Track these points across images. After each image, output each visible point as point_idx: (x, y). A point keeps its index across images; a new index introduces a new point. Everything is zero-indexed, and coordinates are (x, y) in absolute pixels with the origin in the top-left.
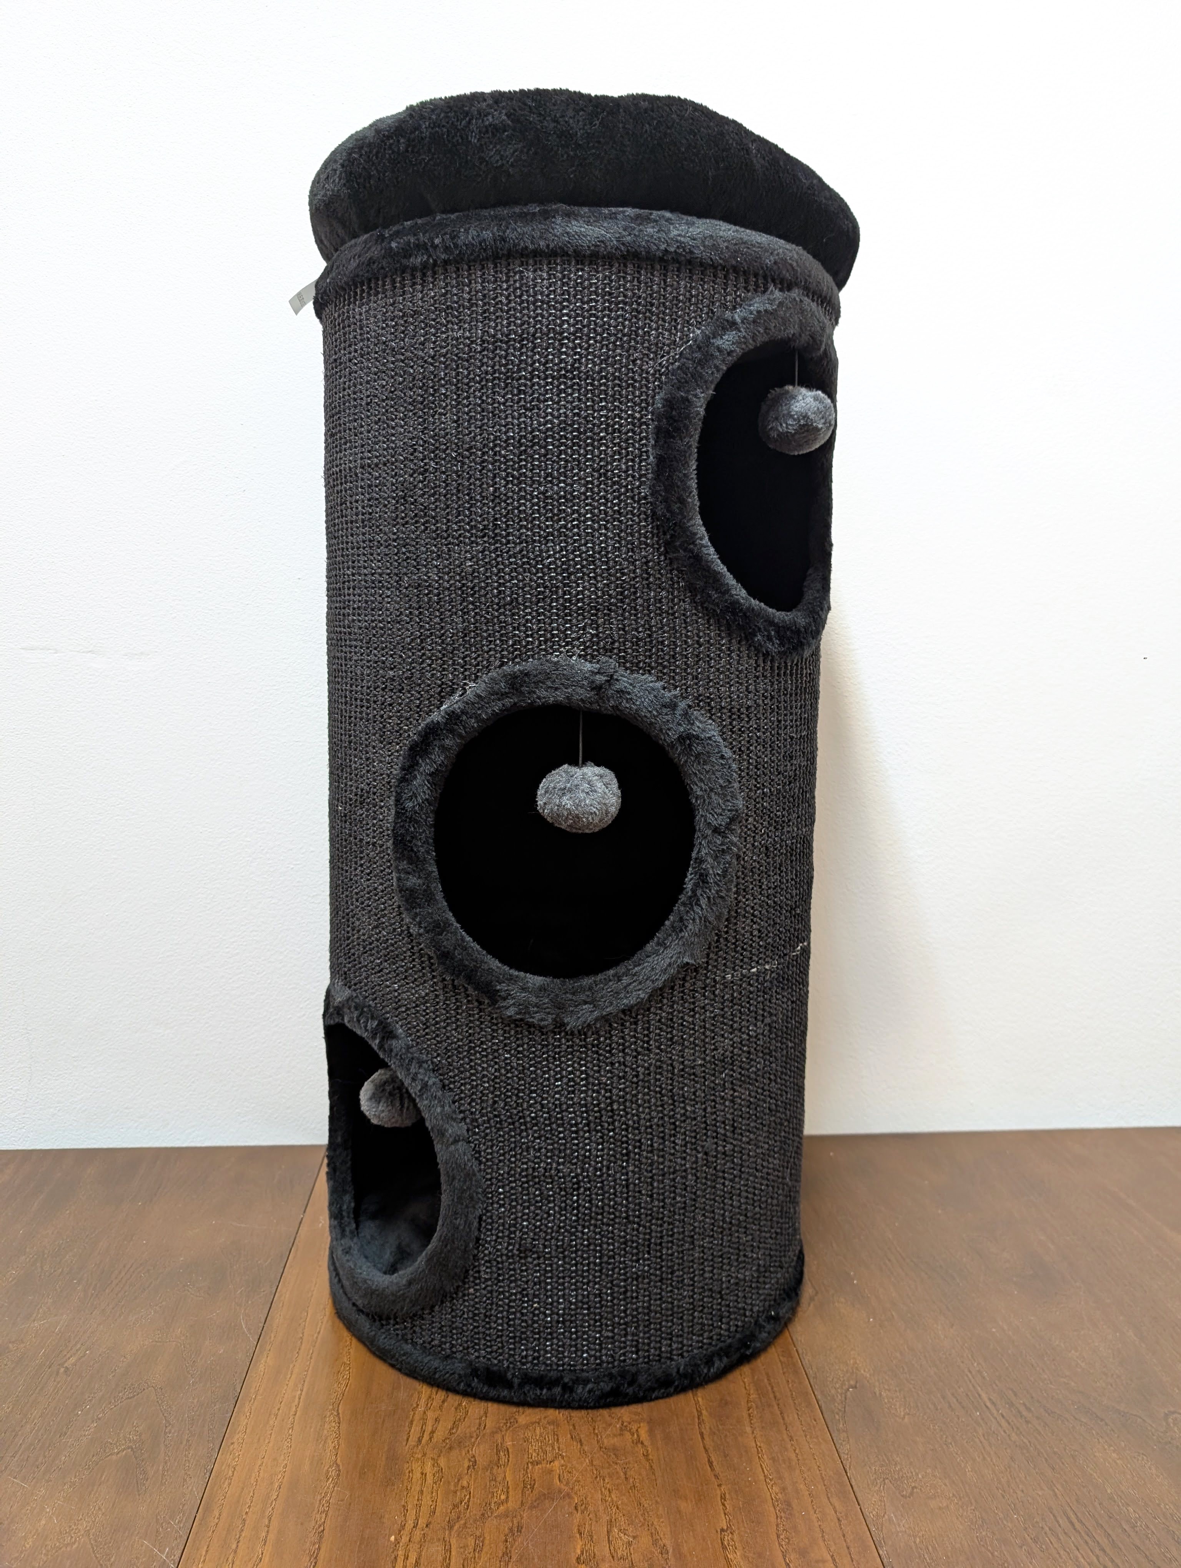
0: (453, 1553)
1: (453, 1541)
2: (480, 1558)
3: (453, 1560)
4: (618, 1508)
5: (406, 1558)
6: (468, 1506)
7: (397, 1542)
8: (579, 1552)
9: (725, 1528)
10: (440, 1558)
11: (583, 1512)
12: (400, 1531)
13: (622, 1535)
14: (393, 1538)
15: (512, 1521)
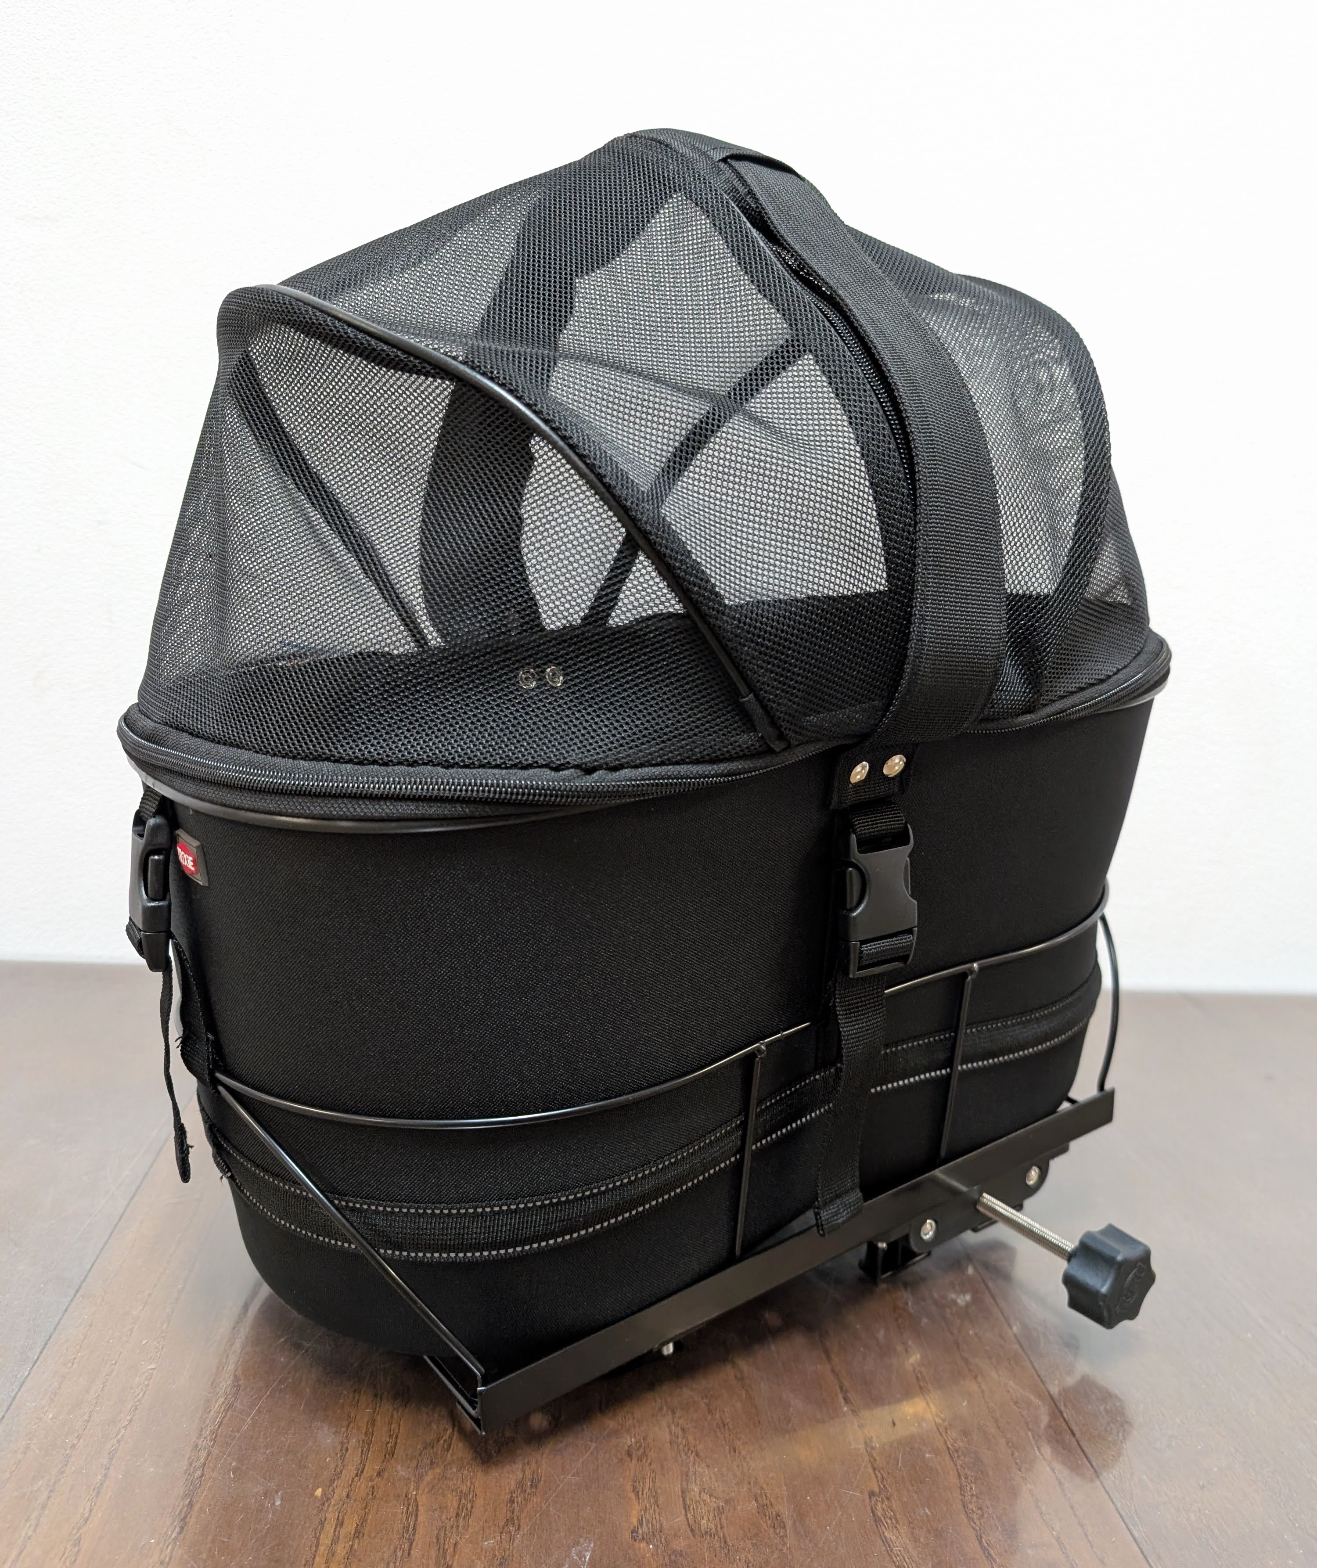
0: (421, 1518)
1: (423, 1499)
2: (466, 1528)
3: (420, 1530)
4: (697, 1455)
5: (340, 1523)
6: (450, 1446)
7: (326, 1498)
8: (635, 1521)
9: (876, 1490)
10: (398, 1526)
11: (639, 1459)
12: (332, 1482)
13: (706, 1497)
14: (319, 1492)
15: (523, 1471)
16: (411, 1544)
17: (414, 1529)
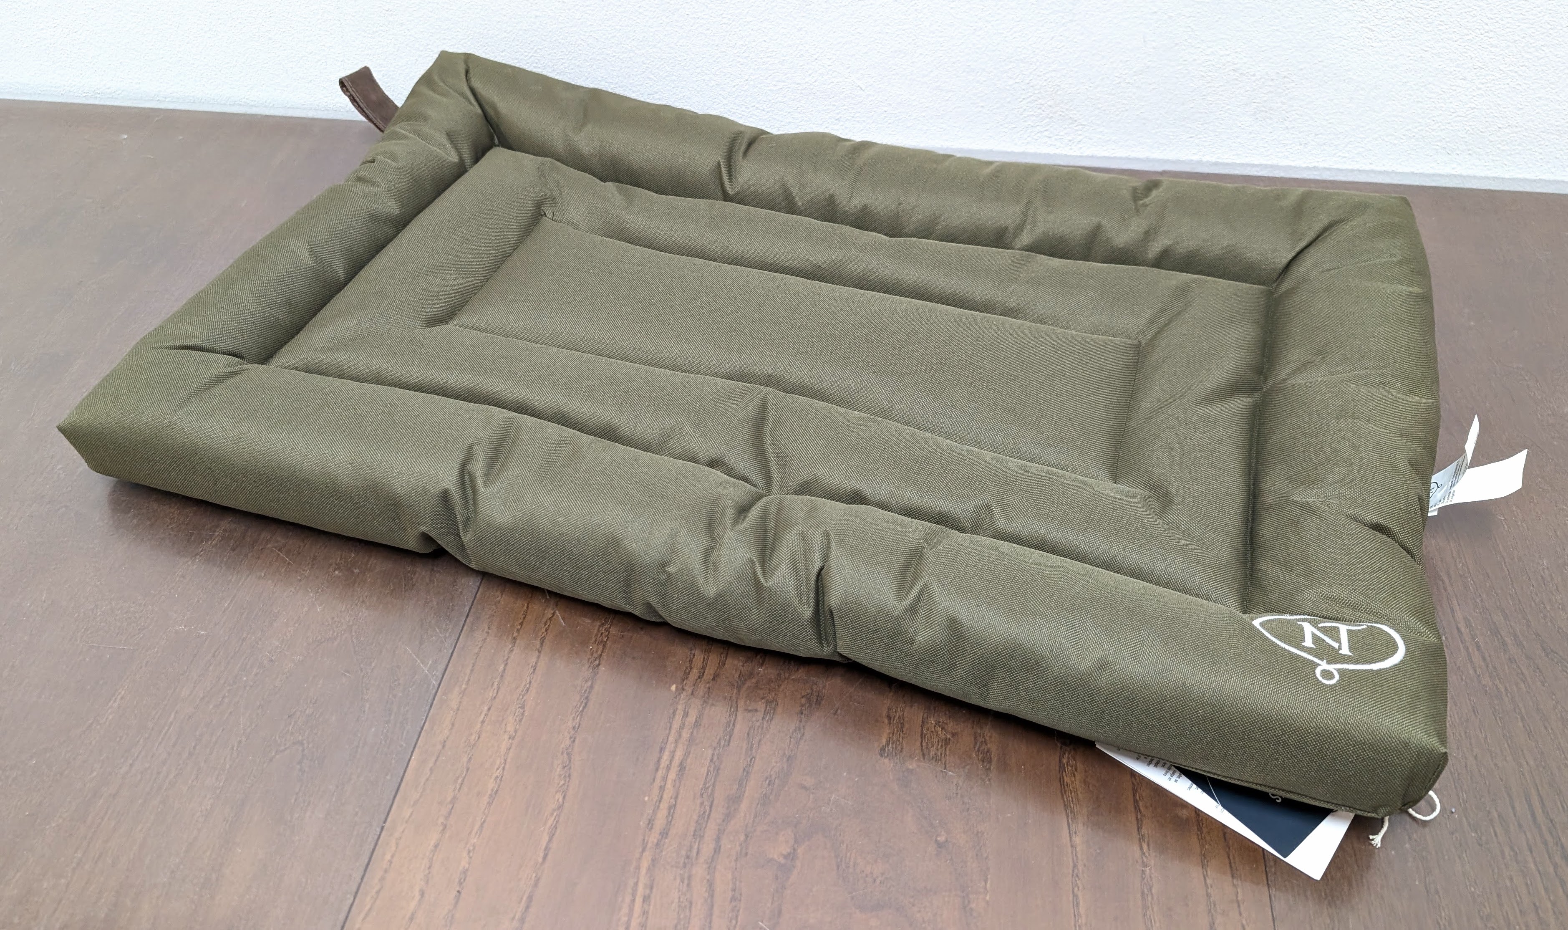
5: (686, 714)
16: (730, 737)
17: (734, 724)
